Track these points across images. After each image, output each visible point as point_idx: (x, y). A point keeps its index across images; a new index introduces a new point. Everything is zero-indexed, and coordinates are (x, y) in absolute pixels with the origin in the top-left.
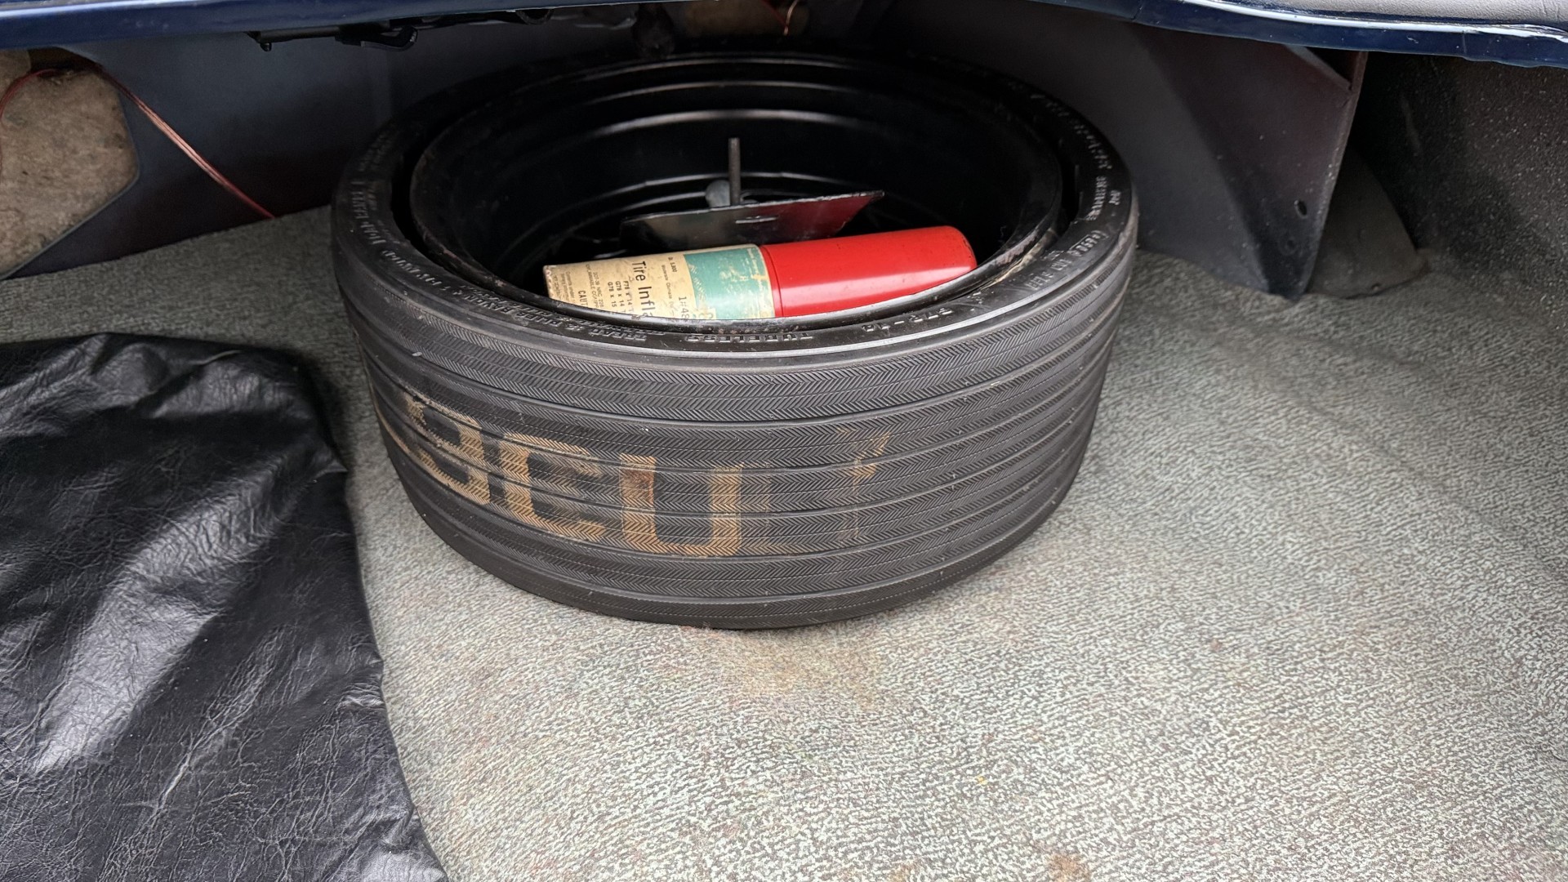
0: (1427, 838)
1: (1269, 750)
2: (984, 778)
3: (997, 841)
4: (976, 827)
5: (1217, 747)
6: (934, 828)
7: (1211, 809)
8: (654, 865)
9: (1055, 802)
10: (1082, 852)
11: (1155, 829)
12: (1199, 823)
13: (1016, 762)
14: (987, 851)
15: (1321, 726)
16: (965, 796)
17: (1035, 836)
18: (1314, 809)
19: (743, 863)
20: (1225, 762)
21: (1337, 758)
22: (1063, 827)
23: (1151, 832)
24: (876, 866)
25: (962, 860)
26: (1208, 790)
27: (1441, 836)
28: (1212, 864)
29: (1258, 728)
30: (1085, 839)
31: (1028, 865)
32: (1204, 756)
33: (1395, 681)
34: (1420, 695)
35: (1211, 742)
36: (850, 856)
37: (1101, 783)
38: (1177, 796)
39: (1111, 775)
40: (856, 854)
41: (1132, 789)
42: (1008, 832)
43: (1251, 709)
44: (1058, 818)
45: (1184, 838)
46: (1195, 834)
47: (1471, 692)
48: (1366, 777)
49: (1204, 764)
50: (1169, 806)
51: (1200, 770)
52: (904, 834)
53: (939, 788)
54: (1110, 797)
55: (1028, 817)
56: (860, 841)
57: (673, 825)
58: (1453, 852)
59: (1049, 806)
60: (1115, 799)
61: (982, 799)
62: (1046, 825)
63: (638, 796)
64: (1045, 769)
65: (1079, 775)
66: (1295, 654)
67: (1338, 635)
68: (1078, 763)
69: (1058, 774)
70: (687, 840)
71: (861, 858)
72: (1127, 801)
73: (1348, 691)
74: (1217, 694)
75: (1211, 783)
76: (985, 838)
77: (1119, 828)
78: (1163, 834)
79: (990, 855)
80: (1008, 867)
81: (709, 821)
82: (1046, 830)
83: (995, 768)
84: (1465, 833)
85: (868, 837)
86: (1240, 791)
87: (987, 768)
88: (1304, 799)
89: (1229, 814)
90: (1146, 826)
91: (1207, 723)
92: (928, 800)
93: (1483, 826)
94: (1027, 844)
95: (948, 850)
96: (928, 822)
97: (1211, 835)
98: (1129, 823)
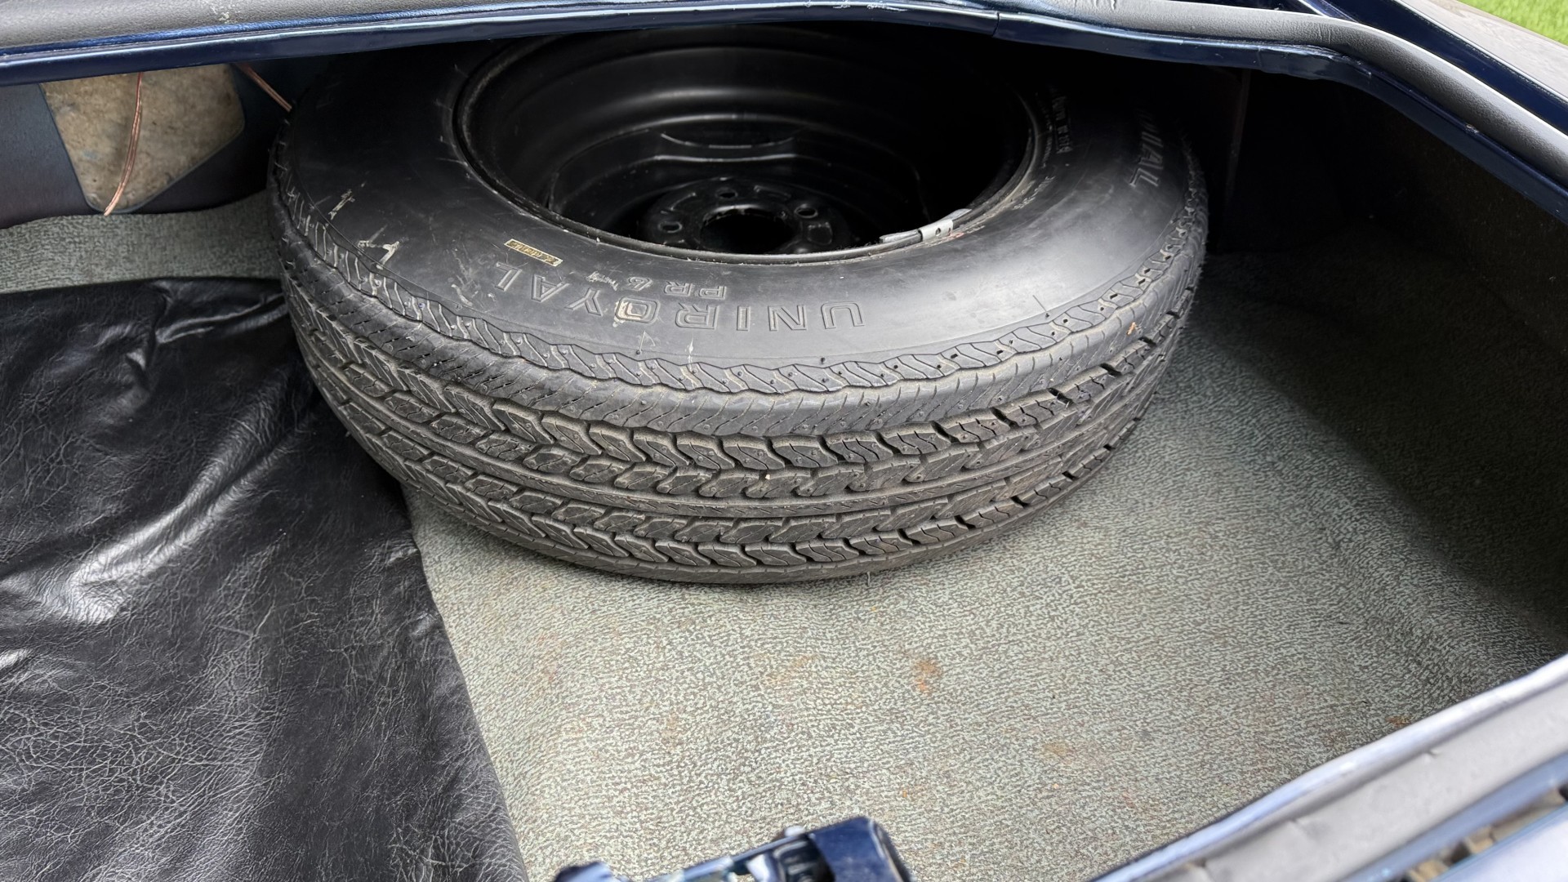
0: (1212, 671)
1: (1106, 602)
2: (876, 608)
3: (878, 649)
4: (863, 639)
5: (1065, 596)
6: (832, 640)
7: (1048, 638)
8: (626, 640)
9: (927, 624)
10: (940, 659)
11: (1000, 649)
12: (1036, 647)
13: (903, 597)
14: (868, 655)
15: (1153, 589)
16: (859, 619)
17: (907, 647)
18: (1128, 646)
19: (689, 646)
20: (1068, 606)
21: (1159, 613)
22: (929, 641)
23: (997, 651)
24: (783, 654)
25: (848, 661)
26: (1049, 625)
27: (1223, 670)
28: (1037, 675)
29: (1100, 586)
30: (945, 650)
31: (898, 666)
32: (1052, 601)
33: (1223, 563)
34: (1240, 574)
35: (1060, 592)
36: (766, 646)
37: (965, 616)
38: (1022, 628)
39: (974, 611)
40: (770, 645)
41: (988, 621)
42: (887, 643)
43: (1097, 572)
44: (927, 635)
45: (1021, 656)
46: (1030, 655)
47: (1284, 574)
48: (1177, 627)
49: (1051, 606)
50: (1014, 634)
51: (1046, 611)
52: (810, 638)
53: (841, 614)
54: (970, 625)
55: (905, 634)
56: (776, 638)
57: (644, 618)
58: (1227, 680)
59: (922, 626)
60: (974, 627)
61: (872, 621)
62: (917, 639)
63: (622, 601)
64: (924, 603)
65: (950, 609)
66: (1145, 537)
67: (1186, 525)
68: (951, 601)
69: (934, 607)
70: (652, 627)
71: (773, 648)
72: (982, 629)
73: (1182, 567)
74: (1073, 559)
75: (1053, 620)
76: (869, 646)
77: (973, 646)
78: (1005, 652)
79: (871, 658)
80: (883, 666)
81: (669, 618)
82: (916, 642)
83: (887, 601)
84: (1242, 669)
85: (781, 636)
86: (1075, 628)
87: (880, 601)
88: (1123, 639)
89: (1062, 643)
90: (993, 646)
91: (1060, 578)
92: (831, 622)
93: (1259, 665)
94: (900, 652)
95: (839, 654)
96: (829, 635)
97: (1043, 656)
98: (981, 644)
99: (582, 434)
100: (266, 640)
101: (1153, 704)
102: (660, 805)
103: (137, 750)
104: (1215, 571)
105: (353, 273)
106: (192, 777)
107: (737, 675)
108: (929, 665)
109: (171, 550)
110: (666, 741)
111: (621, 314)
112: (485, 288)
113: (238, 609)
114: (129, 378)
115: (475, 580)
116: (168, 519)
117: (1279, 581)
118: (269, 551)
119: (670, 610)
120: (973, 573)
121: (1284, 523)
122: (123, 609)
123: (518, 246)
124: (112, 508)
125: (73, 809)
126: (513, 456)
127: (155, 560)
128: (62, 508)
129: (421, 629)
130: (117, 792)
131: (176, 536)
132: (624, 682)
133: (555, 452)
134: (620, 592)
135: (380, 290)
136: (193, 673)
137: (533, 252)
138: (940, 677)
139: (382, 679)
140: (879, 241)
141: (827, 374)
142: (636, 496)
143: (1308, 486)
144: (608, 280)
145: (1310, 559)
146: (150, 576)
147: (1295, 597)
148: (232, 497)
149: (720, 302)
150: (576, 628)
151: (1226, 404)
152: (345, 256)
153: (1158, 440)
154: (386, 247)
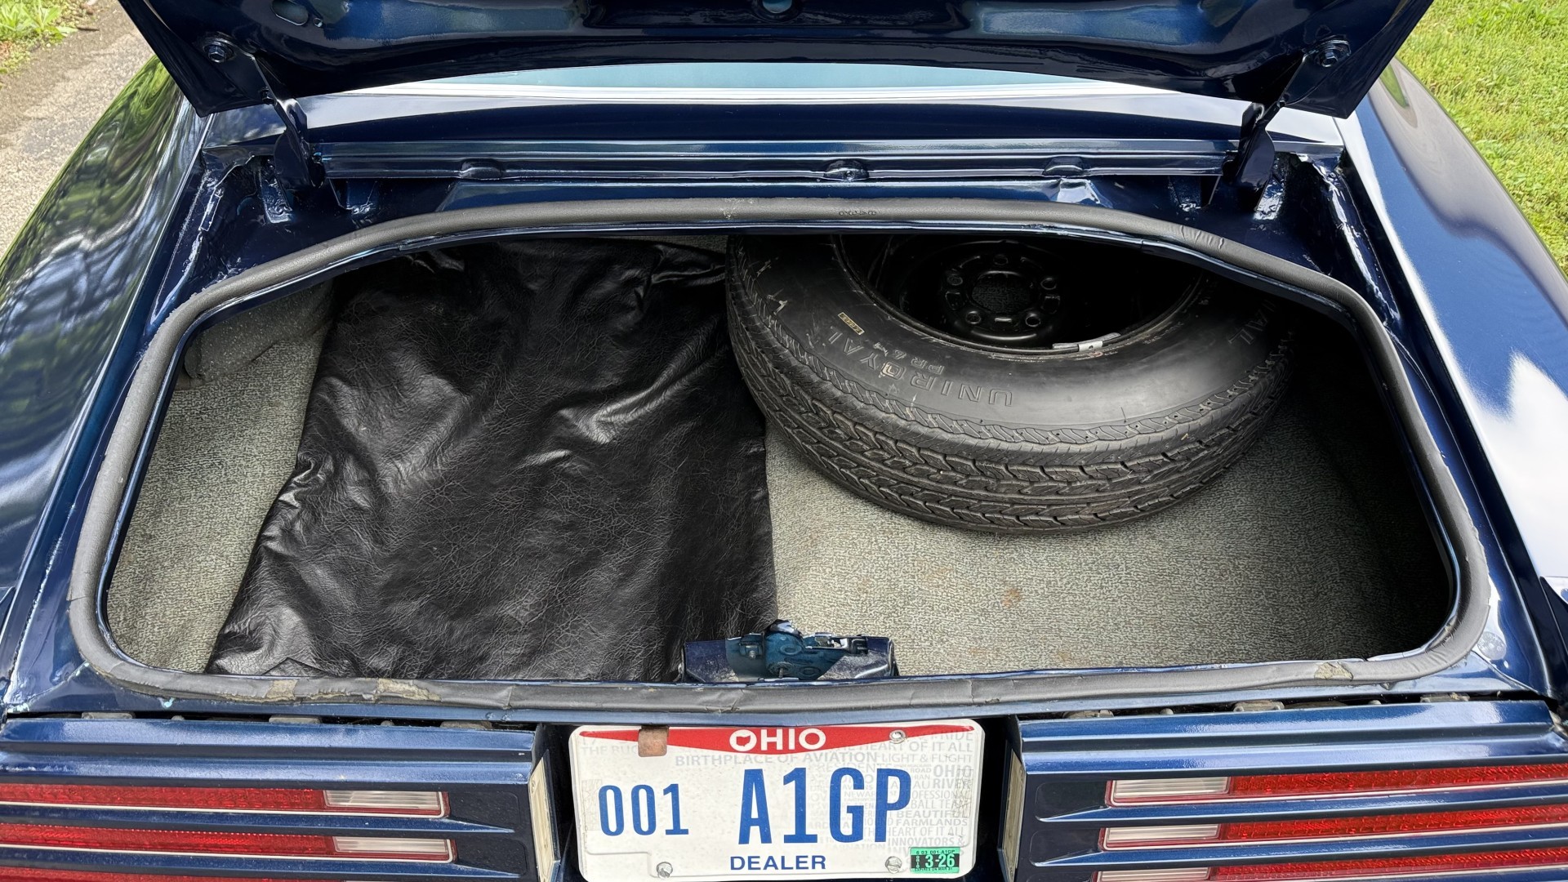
2: (999, 553)
3: (990, 575)
4: (984, 568)
6: (966, 563)
7: (1093, 598)
9: (1024, 570)
11: (1062, 595)
12: (1083, 600)
13: (1017, 551)
14: (983, 577)
15: (1176, 588)
16: (987, 556)
17: (1007, 579)
18: (1141, 615)
19: (886, 545)
21: (1172, 602)
22: (1021, 580)
23: (1059, 596)
24: (934, 563)
25: (970, 577)
28: (1075, 616)
30: (1028, 587)
31: (998, 588)
32: (1107, 577)
33: (1232, 584)
34: (1239, 594)
36: (926, 557)
37: (1050, 571)
38: (1081, 588)
39: (1056, 570)
40: (929, 557)
41: (1062, 578)
42: (997, 574)
44: (1022, 576)
45: (1072, 603)
46: (1078, 603)
47: (1270, 602)
48: (1178, 613)
49: (1105, 580)
52: (953, 559)
53: (978, 551)
54: (1050, 577)
55: (1009, 572)
56: (933, 554)
57: (867, 523)
59: (1021, 570)
60: (1052, 579)
61: (993, 559)
62: (1015, 577)
64: (1028, 558)
65: (1042, 565)
67: (1222, 555)
68: (1045, 561)
69: (1033, 562)
71: (930, 559)
72: (1057, 582)
73: (1203, 579)
74: (1133, 556)
76: (986, 573)
77: (1046, 589)
78: (1064, 598)
79: (984, 579)
80: (989, 585)
81: (880, 527)
82: (1013, 578)
83: (1007, 551)
85: (937, 553)
87: (1003, 549)
90: (1058, 593)
92: (969, 553)
94: (1002, 580)
95: (966, 572)
96: (965, 560)
97: (1085, 606)
98: (1052, 589)
99: (851, 427)
100: (681, 475)
101: (1134, 650)
102: (848, 619)
103: (614, 517)
104: (1224, 588)
105: (762, 312)
106: (637, 537)
107: (906, 568)
108: (1016, 592)
109: (641, 412)
110: (859, 589)
111: (884, 371)
112: (822, 341)
113: (669, 454)
114: (634, 303)
115: (790, 476)
116: (643, 394)
117: (1264, 605)
118: (690, 424)
119: (882, 523)
120: (1067, 548)
121: (1292, 570)
122: (614, 439)
123: (845, 318)
124: (616, 381)
125: (584, 538)
126: (818, 426)
127: (630, 417)
128: (592, 375)
129: (758, 496)
130: (604, 535)
131: (645, 404)
132: (847, 554)
133: (837, 431)
134: (860, 506)
135: (773, 326)
136: (644, 484)
137: (851, 323)
138: (1019, 600)
139: (734, 516)
140: (1051, 348)
141: (983, 429)
142: (873, 463)
143: (1322, 552)
144: (884, 349)
145: (1295, 598)
146: (629, 423)
147: (1268, 618)
148: (677, 387)
149: (938, 376)
150: (831, 519)
151: (1298, 482)
152: (760, 301)
153: (1236, 494)
154: (781, 302)
